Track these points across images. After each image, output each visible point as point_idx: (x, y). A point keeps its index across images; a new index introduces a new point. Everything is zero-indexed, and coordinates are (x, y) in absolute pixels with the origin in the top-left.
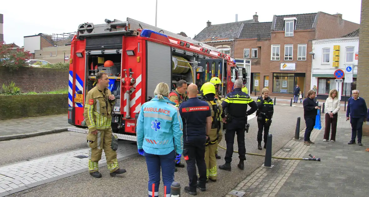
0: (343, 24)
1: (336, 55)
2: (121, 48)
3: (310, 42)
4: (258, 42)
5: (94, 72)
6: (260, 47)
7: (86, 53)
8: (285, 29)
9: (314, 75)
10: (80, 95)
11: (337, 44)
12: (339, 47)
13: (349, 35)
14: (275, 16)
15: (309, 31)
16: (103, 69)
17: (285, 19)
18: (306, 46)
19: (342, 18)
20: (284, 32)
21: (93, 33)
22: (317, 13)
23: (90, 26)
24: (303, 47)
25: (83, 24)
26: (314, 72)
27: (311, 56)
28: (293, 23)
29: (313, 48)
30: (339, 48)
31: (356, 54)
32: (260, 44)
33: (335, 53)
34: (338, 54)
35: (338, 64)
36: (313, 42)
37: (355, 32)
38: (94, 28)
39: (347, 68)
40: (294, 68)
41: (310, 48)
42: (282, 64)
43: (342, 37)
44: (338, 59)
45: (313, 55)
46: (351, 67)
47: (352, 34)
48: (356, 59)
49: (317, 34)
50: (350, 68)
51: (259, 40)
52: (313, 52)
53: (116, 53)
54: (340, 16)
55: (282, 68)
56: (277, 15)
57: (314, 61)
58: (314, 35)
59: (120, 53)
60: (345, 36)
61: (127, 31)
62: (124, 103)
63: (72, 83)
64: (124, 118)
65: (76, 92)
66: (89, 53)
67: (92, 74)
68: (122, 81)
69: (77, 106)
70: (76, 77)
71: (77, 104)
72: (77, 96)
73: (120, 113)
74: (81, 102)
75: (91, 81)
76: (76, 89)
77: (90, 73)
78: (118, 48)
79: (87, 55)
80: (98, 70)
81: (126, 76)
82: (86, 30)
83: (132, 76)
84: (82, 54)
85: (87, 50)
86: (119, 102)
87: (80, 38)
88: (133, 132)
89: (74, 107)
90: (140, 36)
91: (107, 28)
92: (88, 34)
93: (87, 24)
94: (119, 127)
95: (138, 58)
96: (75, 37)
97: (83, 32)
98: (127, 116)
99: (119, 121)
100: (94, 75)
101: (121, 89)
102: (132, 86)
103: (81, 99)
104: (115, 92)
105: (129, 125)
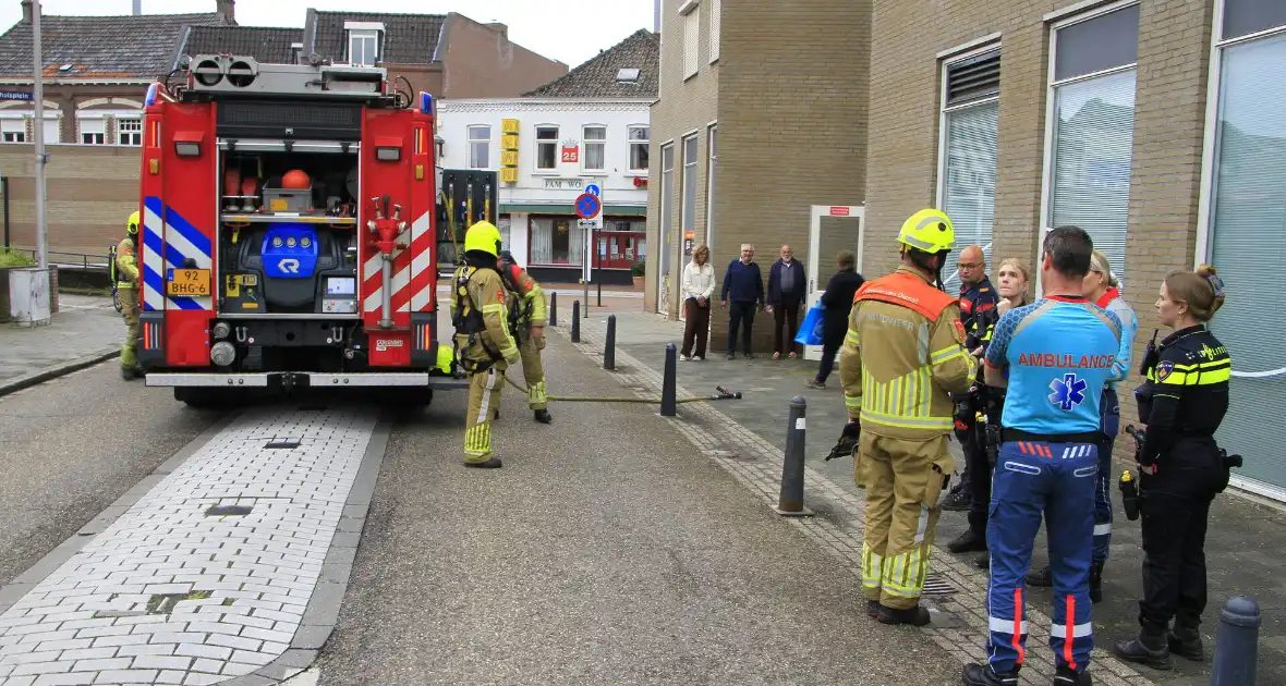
0: (510, 55)
1: (508, 146)
2: (357, 139)
5: (241, 203)
7: (220, 146)
8: (347, 59)
10: (191, 271)
11: (512, 115)
12: (518, 122)
13: (541, 90)
14: (312, 13)
15: (424, 71)
16: (280, 195)
17: (348, 25)
19: (506, 37)
21: (253, 88)
22: (445, 17)
23: (242, 65)
25: (216, 58)
28: (373, 39)
30: (516, 127)
31: (563, 147)
33: (507, 143)
34: (516, 144)
35: (516, 174)
36: (439, 104)
37: (556, 84)
38: (258, 74)
39: (587, 188)
43: (523, 96)
44: (517, 158)
46: (599, 185)
47: (548, 88)
48: (563, 161)
49: (447, 80)
52: (441, 135)
53: (340, 151)
54: (499, 30)
56: (319, 9)
58: (441, 83)
59: (351, 152)
60: (532, 94)
61: (384, 94)
62: (369, 287)
63: (161, 237)
64: (367, 328)
65: (169, 265)
66: (232, 146)
67: (233, 208)
68: (365, 227)
69: (177, 308)
70: (169, 217)
71: (175, 299)
72: (180, 276)
73: (356, 316)
74: (197, 292)
75: (227, 229)
76: (169, 253)
77: (225, 203)
78: (345, 138)
79: (220, 151)
80: (261, 195)
81: (380, 217)
82: (225, 77)
83: (399, 217)
84: (199, 144)
85: (221, 136)
86: (339, 286)
87: (192, 98)
88: (396, 363)
89: (165, 311)
90: (422, 111)
91: (309, 78)
92: (234, 89)
93: (231, 59)
94: (349, 354)
95: (420, 168)
96: (158, 92)
97: (209, 80)
98: (384, 320)
99: (345, 338)
100: (240, 212)
101: (358, 249)
102: (398, 242)
103: (199, 285)
104: (326, 260)
105: (381, 346)
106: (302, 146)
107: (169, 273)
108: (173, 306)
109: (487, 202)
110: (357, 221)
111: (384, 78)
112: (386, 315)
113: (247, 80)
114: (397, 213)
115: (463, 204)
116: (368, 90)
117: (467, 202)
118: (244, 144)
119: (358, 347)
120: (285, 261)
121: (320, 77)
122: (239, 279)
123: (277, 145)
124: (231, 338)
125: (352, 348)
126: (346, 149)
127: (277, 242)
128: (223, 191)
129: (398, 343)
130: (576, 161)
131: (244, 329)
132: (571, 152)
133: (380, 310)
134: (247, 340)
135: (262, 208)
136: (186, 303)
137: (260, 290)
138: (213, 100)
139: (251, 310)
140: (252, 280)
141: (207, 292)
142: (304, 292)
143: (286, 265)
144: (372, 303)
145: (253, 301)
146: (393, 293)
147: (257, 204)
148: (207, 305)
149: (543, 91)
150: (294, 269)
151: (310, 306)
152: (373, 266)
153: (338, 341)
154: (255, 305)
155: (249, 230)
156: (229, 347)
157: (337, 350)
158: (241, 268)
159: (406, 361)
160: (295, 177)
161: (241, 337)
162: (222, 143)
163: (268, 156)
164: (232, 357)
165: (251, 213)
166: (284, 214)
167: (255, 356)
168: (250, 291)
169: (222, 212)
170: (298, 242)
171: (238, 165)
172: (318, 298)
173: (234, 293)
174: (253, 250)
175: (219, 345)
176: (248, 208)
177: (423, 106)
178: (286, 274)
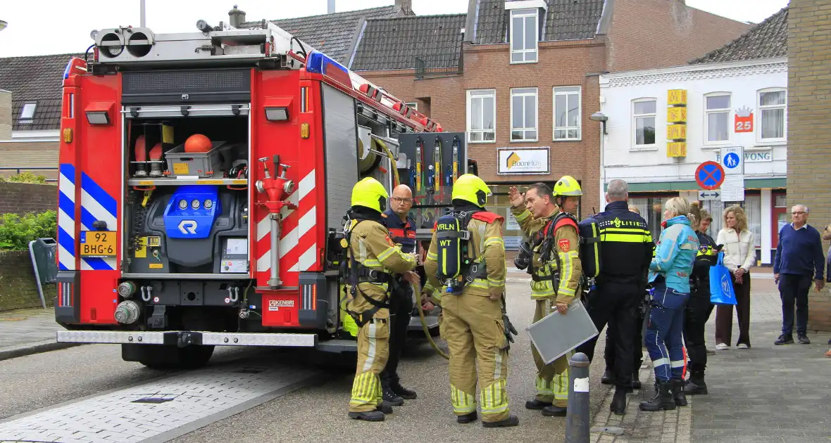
0: (689, 20)
1: (676, 120)
2: (247, 102)
3: (592, 81)
4: (420, 84)
5: (148, 168)
6: (427, 101)
7: (125, 114)
8: (509, 40)
10: (101, 233)
11: (678, 85)
12: (684, 93)
13: (711, 56)
15: (587, 46)
16: (183, 159)
17: (508, 6)
18: (579, 93)
20: (507, 50)
21: (149, 57)
23: (140, 36)
24: (567, 96)
25: (117, 31)
26: (609, 175)
27: (596, 127)
28: (534, 18)
29: (602, 99)
30: (684, 98)
31: (736, 115)
32: (423, 90)
33: (673, 116)
34: (683, 117)
35: (683, 148)
36: (602, 79)
37: (729, 47)
38: (154, 44)
39: (726, 157)
40: (544, 167)
41: (591, 101)
42: (504, 155)
43: (691, 64)
44: (683, 131)
45: (604, 122)
46: (740, 154)
47: (720, 52)
48: (736, 131)
49: (611, 54)
50: (735, 157)
51: (421, 75)
52: (604, 111)
53: (231, 114)
55: (503, 168)
57: (606, 142)
58: (604, 58)
59: (242, 114)
60: (701, 61)
61: (268, 55)
62: (259, 248)
63: (73, 200)
64: (260, 288)
65: (84, 228)
66: (135, 114)
67: (142, 173)
68: (254, 188)
69: (90, 268)
70: (83, 182)
71: (90, 261)
72: (91, 238)
73: (248, 276)
74: (106, 252)
75: (136, 194)
76: (83, 217)
77: (132, 170)
78: (237, 101)
79: (126, 119)
80: (165, 160)
81: (268, 177)
82: (125, 47)
83: (285, 176)
84: (107, 115)
85: (125, 105)
86: (237, 246)
87: (100, 70)
88: (288, 324)
89: (78, 271)
90: (308, 70)
91: (200, 44)
92: (133, 58)
93: (130, 31)
94: (243, 314)
95: (304, 127)
96: (74, 66)
97: (112, 52)
98: (274, 280)
99: (241, 298)
100: (148, 176)
101: (248, 209)
102: (286, 201)
103: (107, 245)
104: (225, 222)
105: (274, 306)
106: (197, 110)
107: (80, 235)
108: (85, 267)
109: (455, 164)
110: (248, 181)
111: (268, 40)
112: (274, 275)
113: (145, 50)
114: (283, 172)
115: (431, 167)
116: (254, 53)
117: (434, 165)
118: (147, 111)
120: (184, 223)
121: (209, 43)
122: (145, 239)
123: (174, 111)
124: (135, 297)
125: (248, 308)
126: (236, 111)
127: (183, 204)
128: (132, 154)
129: (290, 303)
130: (751, 130)
131: (149, 288)
132: (744, 122)
133: (269, 271)
134: (152, 299)
135: (166, 172)
136: (97, 263)
137: (163, 251)
138: (120, 70)
139: (158, 270)
140: (157, 242)
141: (114, 253)
142: (202, 253)
143: (186, 227)
144: (267, 263)
145: (157, 262)
146: (282, 254)
147: (163, 167)
148: (113, 265)
149: (713, 56)
150: (192, 230)
151: (208, 267)
152: (266, 226)
153: (234, 300)
154: (160, 266)
155: (160, 192)
156: (132, 306)
157: (233, 309)
158: (147, 230)
159: (295, 323)
160: (195, 141)
161: (146, 297)
162: (126, 112)
163: (170, 121)
164: (135, 316)
165: (157, 177)
166: (185, 177)
167: (159, 314)
168: (156, 251)
169: (132, 177)
170: (202, 204)
171: (144, 131)
172: (217, 259)
173: (141, 254)
174: (160, 213)
175: (123, 304)
176: (154, 173)
177: (308, 64)
178: (185, 235)
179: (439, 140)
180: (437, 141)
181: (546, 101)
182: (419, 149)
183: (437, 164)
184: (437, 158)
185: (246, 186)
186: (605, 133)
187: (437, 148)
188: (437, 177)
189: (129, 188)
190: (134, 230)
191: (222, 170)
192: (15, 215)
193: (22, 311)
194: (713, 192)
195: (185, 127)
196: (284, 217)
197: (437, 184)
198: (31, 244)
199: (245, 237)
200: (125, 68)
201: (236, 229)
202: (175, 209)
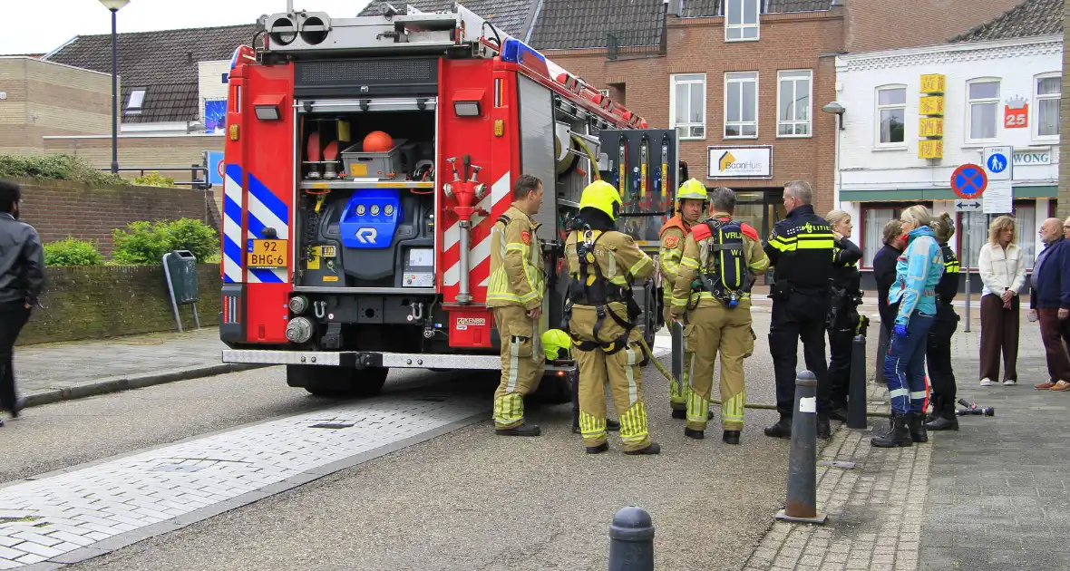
1: (930, 113)
3: (827, 63)
4: (612, 66)
5: (322, 169)
6: (621, 88)
7: (297, 108)
8: (723, 13)
9: (845, 195)
10: (270, 241)
11: (934, 69)
12: (942, 78)
13: (977, 32)
15: (820, 20)
16: (360, 159)
18: (810, 78)
20: (722, 24)
21: (325, 45)
23: (315, 21)
24: (795, 83)
25: (290, 16)
26: (846, 180)
27: (830, 120)
29: (838, 87)
30: (941, 84)
31: (1007, 107)
32: (617, 73)
33: (927, 107)
34: (940, 108)
35: (939, 148)
36: (839, 61)
37: (1000, 20)
38: (330, 30)
39: (991, 158)
40: (764, 170)
41: (825, 89)
42: (716, 155)
43: (953, 41)
44: (940, 126)
45: (841, 114)
46: (1007, 154)
47: (988, 27)
49: (851, 29)
50: (1001, 158)
51: (614, 55)
52: (841, 101)
53: (416, 108)
55: (715, 171)
57: (842, 140)
58: (842, 34)
59: (428, 108)
60: (964, 38)
61: (458, 43)
62: (446, 260)
63: (240, 205)
64: (446, 304)
65: (251, 235)
66: (309, 108)
67: (315, 174)
68: (442, 192)
69: (257, 280)
70: (251, 185)
71: (257, 272)
72: (259, 246)
73: (433, 291)
74: (275, 263)
75: (308, 198)
76: (250, 223)
77: (304, 171)
78: (423, 94)
79: (299, 115)
80: (342, 160)
81: (456, 178)
82: (299, 34)
83: (477, 179)
84: (277, 110)
85: (298, 98)
86: (421, 257)
87: (269, 59)
88: (477, 345)
89: (244, 283)
90: (503, 59)
91: (382, 30)
92: (308, 46)
93: (304, 16)
94: (428, 333)
95: (499, 123)
96: (241, 55)
97: (284, 38)
98: (463, 296)
99: (425, 315)
100: (322, 178)
101: (435, 216)
102: (477, 207)
103: (277, 254)
104: (407, 229)
105: (462, 324)
106: (379, 105)
107: (247, 244)
108: (253, 279)
109: (664, 166)
110: (435, 184)
111: (458, 25)
112: (463, 289)
113: (318, 37)
114: (474, 174)
115: (636, 170)
116: (442, 39)
117: (640, 168)
118: (322, 106)
119: (440, 326)
120: (362, 230)
121: (392, 29)
122: (319, 249)
123: (352, 105)
124: (308, 313)
125: (433, 327)
126: (422, 106)
127: (361, 210)
128: (304, 154)
129: (480, 322)
130: (1025, 125)
131: (322, 304)
132: (1017, 114)
133: (457, 286)
134: (326, 315)
135: (342, 174)
136: (265, 274)
137: (339, 262)
138: (291, 60)
139: (332, 283)
140: (332, 252)
141: (285, 264)
142: (382, 264)
143: (364, 235)
144: (455, 276)
145: (332, 274)
146: (472, 268)
147: (339, 168)
148: (284, 278)
149: (978, 33)
150: (372, 239)
151: (390, 279)
152: (454, 235)
153: (418, 318)
154: (336, 279)
155: (336, 196)
156: (305, 323)
157: (417, 328)
158: (321, 238)
159: (485, 343)
160: (375, 139)
161: (320, 313)
162: (300, 106)
163: (347, 116)
164: (308, 336)
165: (332, 179)
166: (363, 178)
167: (334, 333)
168: (330, 263)
169: (303, 179)
170: (382, 210)
171: (318, 128)
172: (398, 272)
173: (314, 265)
174: (335, 219)
175: (295, 320)
176: (329, 174)
177: (503, 53)
178: (364, 244)
179: (647, 138)
180: (643, 140)
181: (768, 88)
182: (622, 148)
183: (643, 166)
184: (643, 160)
185: (432, 190)
186: (842, 128)
187: (644, 148)
188: (643, 181)
189: (301, 192)
190: (307, 238)
191: (404, 172)
192: (146, 224)
193: (157, 334)
194: (973, 201)
195: (362, 124)
196: (474, 226)
197: (643, 189)
198: (165, 257)
199: (432, 247)
200: (298, 57)
201: (421, 238)
202: (351, 216)
